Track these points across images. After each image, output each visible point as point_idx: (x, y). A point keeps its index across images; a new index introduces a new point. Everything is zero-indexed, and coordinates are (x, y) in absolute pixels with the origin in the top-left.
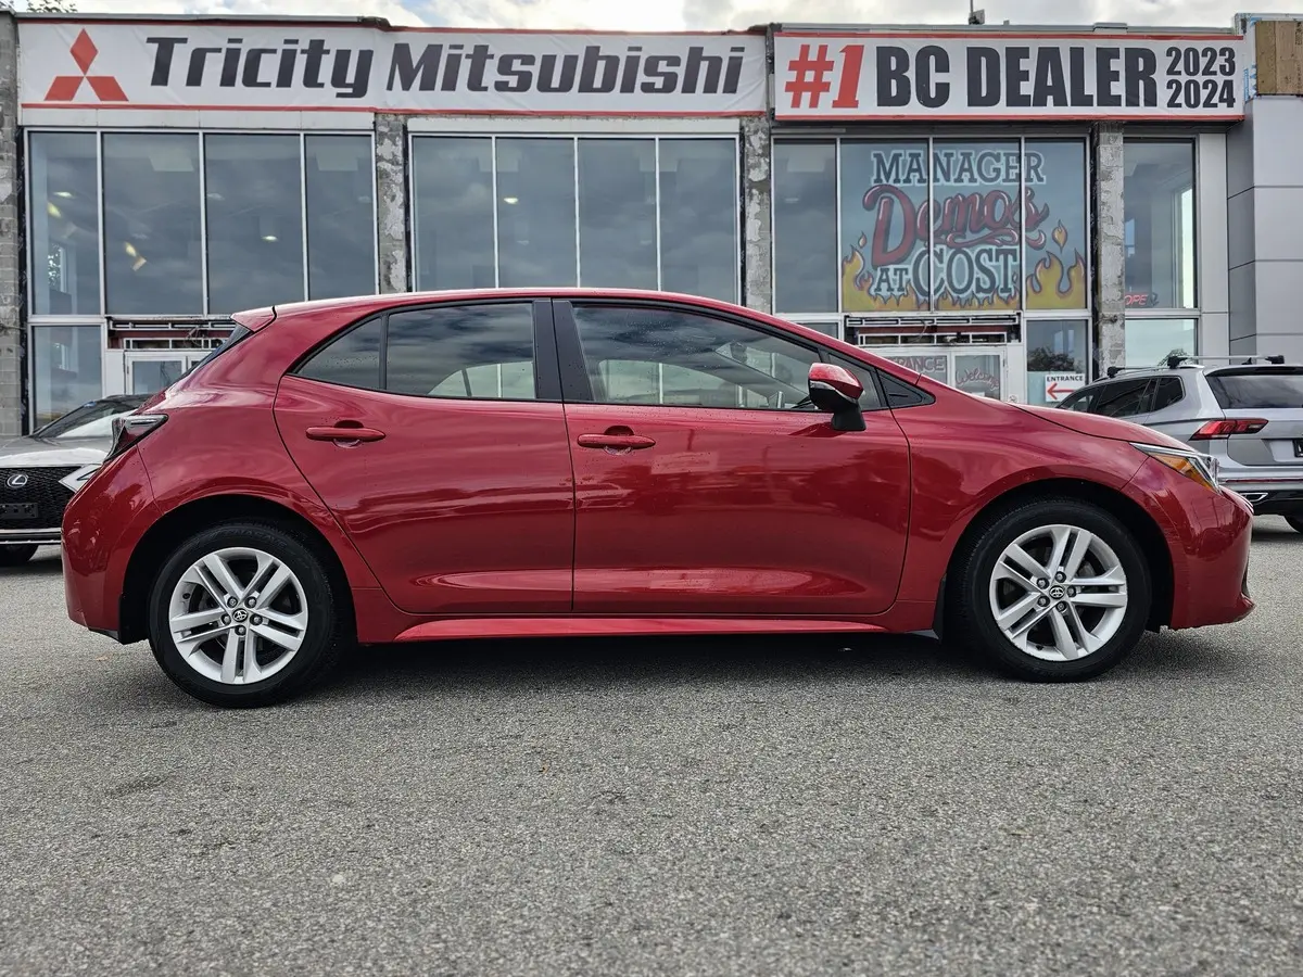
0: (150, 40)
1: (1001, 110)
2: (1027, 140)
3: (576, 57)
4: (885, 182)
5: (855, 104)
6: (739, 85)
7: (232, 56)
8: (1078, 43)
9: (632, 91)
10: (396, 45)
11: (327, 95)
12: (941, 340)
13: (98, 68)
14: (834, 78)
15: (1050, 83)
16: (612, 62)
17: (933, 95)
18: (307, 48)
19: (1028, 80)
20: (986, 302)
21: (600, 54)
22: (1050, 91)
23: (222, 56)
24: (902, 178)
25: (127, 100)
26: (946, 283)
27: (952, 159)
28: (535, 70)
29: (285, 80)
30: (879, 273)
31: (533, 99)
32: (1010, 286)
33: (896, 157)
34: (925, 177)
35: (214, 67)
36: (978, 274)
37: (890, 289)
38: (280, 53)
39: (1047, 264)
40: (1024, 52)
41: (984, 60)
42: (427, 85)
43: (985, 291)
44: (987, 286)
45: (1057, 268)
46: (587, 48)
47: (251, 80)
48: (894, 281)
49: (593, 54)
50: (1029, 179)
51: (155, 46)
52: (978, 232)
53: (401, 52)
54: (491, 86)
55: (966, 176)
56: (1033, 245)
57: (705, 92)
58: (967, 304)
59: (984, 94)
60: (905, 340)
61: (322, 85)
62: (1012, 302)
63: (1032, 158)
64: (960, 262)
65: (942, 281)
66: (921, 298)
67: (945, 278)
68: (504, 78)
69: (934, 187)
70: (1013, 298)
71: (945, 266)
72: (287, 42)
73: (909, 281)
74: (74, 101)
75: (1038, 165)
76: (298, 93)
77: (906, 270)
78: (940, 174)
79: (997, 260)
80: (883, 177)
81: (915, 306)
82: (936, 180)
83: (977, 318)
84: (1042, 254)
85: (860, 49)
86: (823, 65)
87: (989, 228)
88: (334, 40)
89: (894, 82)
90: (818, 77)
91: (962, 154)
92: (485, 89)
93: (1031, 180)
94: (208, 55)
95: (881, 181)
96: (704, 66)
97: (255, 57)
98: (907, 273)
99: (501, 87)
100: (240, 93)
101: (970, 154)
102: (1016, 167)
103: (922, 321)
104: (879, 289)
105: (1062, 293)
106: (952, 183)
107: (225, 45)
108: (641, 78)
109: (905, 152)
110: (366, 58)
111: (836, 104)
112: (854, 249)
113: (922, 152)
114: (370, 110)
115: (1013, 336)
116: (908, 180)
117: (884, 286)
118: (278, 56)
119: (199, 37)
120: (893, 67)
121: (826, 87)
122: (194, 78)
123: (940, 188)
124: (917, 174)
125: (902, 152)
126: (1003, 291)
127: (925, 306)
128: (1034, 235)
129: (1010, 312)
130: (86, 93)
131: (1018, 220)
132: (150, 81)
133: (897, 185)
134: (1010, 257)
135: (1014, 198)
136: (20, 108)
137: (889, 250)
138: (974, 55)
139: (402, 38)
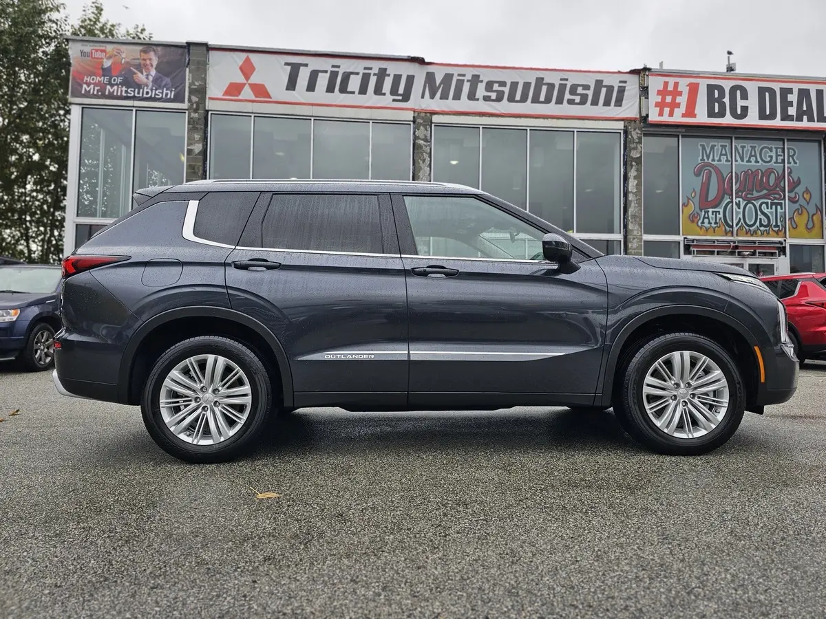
0: (287, 64)
1: (777, 123)
2: (788, 140)
3: (529, 84)
4: (706, 161)
5: (695, 116)
6: (624, 102)
7: (334, 75)
8: (820, 87)
9: (562, 103)
10: (427, 73)
11: (387, 100)
12: (739, 253)
13: (254, 79)
14: (683, 100)
15: (805, 108)
16: (551, 86)
17: (739, 112)
18: (377, 72)
19: (792, 106)
20: (765, 233)
21: (544, 82)
22: (805, 113)
23: (328, 75)
24: (716, 158)
25: (271, 98)
26: (742, 221)
27: (745, 149)
28: (506, 90)
29: (363, 90)
30: (703, 213)
31: (505, 106)
32: (779, 223)
33: (713, 147)
34: (730, 159)
35: (323, 81)
36: (760, 216)
37: (710, 223)
38: (361, 75)
39: (800, 212)
40: (790, 91)
41: (767, 94)
42: (444, 96)
43: (765, 226)
44: (765, 223)
45: (805, 215)
46: (537, 78)
47: (343, 90)
48: (712, 218)
49: (540, 81)
50: (789, 163)
51: (289, 68)
52: (760, 191)
53: (430, 77)
54: (481, 98)
55: (753, 159)
56: (792, 201)
57: (604, 105)
58: (754, 233)
59: (768, 113)
60: (718, 253)
61: (384, 94)
62: (780, 233)
63: (791, 151)
64: (750, 209)
65: (740, 219)
66: (728, 229)
67: (742, 218)
68: (489, 94)
69: (735, 165)
70: (781, 231)
71: (741, 210)
72: (365, 68)
73: (721, 219)
74: (240, 97)
75: (794, 155)
76: (371, 98)
77: (719, 212)
78: (738, 158)
79: (771, 208)
80: (705, 158)
81: (724, 234)
82: (736, 161)
83: (760, 242)
84: (796, 206)
85: (698, 85)
86: (676, 93)
87: (767, 190)
88: (393, 69)
89: (717, 105)
90: (674, 99)
91: (751, 146)
92: (478, 99)
93: (790, 163)
94: (320, 74)
95: (704, 160)
96: (604, 90)
97: (346, 77)
98: (719, 214)
99: (487, 99)
100: (337, 97)
101: (756, 147)
102: (781, 155)
103: (729, 242)
104: (703, 223)
105: (809, 229)
106: (745, 163)
107: (330, 69)
108: (567, 96)
109: (718, 144)
110: (410, 79)
111: (683, 116)
112: (689, 199)
113: (727, 144)
114: (411, 109)
115: (781, 253)
116: (719, 160)
117: (706, 221)
118: (360, 76)
119: (315, 64)
120: (716, 96)
121: (678, 105)
122: (311, 87)
123: (739, 165)
124: (725, 157)
125: (716, 144)
126: (775, 226)
127: (730, 234)
128: (792, 195)
129: (780, 239)
130: (247, 93)
131: (783, 186)
132: (285, 88)
133: (713, 163)
134: (779, 207)
135: (780, 173)
136: (207, 100)
137: (709, 200)
138: (762, 91)
139: (430, 69)
